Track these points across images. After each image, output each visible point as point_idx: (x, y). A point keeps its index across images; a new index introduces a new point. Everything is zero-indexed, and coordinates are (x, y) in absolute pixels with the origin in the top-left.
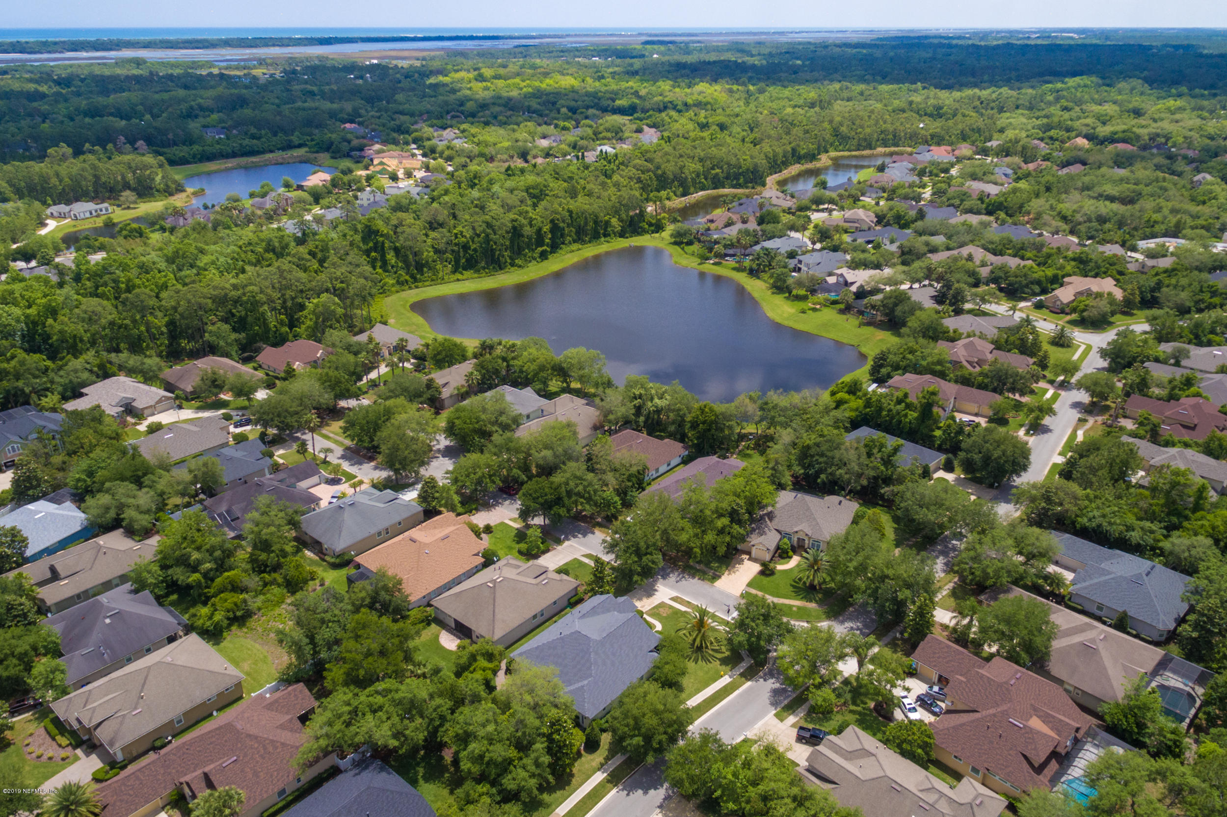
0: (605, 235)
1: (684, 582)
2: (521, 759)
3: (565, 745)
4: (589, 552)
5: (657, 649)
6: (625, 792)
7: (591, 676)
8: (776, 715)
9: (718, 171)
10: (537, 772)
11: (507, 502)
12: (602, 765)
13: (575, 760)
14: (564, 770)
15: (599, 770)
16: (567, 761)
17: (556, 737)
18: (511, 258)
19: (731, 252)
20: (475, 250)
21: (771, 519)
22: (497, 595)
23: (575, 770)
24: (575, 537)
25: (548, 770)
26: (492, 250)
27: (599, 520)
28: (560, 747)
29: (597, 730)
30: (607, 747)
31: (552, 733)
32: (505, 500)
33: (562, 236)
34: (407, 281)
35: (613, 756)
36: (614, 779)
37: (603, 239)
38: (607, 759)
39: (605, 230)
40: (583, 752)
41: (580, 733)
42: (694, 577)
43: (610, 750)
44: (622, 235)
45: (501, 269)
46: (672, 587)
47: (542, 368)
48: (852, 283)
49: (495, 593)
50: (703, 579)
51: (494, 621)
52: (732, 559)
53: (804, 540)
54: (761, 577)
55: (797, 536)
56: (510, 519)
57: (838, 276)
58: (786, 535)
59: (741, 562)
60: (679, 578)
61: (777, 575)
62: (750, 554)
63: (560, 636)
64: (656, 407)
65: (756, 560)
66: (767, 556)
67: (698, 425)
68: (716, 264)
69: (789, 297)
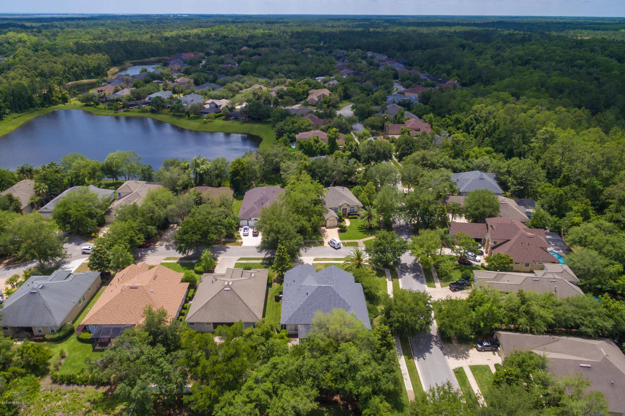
4: (239, 257)
6: (421, 359)
8: (429, 287)
9: (76, 69)
19: (133, 103)
24: (220, 253)
27: (223, 240)
36: (409, 355)
42: (311, 247)
46: (307, 255)
47: (94, 170)
48: (220, 106)
49: (235, 293)
50: (316, 246)
51: (250, 309)
52: (318, 231)
53: (346, 209)
54: (343, 234)
55: (342, 208)
56: (165, 260)
57: (210, 104)
58: (336, 210)
59: (324, 231)
60: (304, 250)
61: (348, 230)
62: (325, 226)
63: (309, 295)
64: (204, 170)
65: (330, 227)
66: (336, 223)
67: (239, 172)
68: (126, 111)
69: (189, 119)
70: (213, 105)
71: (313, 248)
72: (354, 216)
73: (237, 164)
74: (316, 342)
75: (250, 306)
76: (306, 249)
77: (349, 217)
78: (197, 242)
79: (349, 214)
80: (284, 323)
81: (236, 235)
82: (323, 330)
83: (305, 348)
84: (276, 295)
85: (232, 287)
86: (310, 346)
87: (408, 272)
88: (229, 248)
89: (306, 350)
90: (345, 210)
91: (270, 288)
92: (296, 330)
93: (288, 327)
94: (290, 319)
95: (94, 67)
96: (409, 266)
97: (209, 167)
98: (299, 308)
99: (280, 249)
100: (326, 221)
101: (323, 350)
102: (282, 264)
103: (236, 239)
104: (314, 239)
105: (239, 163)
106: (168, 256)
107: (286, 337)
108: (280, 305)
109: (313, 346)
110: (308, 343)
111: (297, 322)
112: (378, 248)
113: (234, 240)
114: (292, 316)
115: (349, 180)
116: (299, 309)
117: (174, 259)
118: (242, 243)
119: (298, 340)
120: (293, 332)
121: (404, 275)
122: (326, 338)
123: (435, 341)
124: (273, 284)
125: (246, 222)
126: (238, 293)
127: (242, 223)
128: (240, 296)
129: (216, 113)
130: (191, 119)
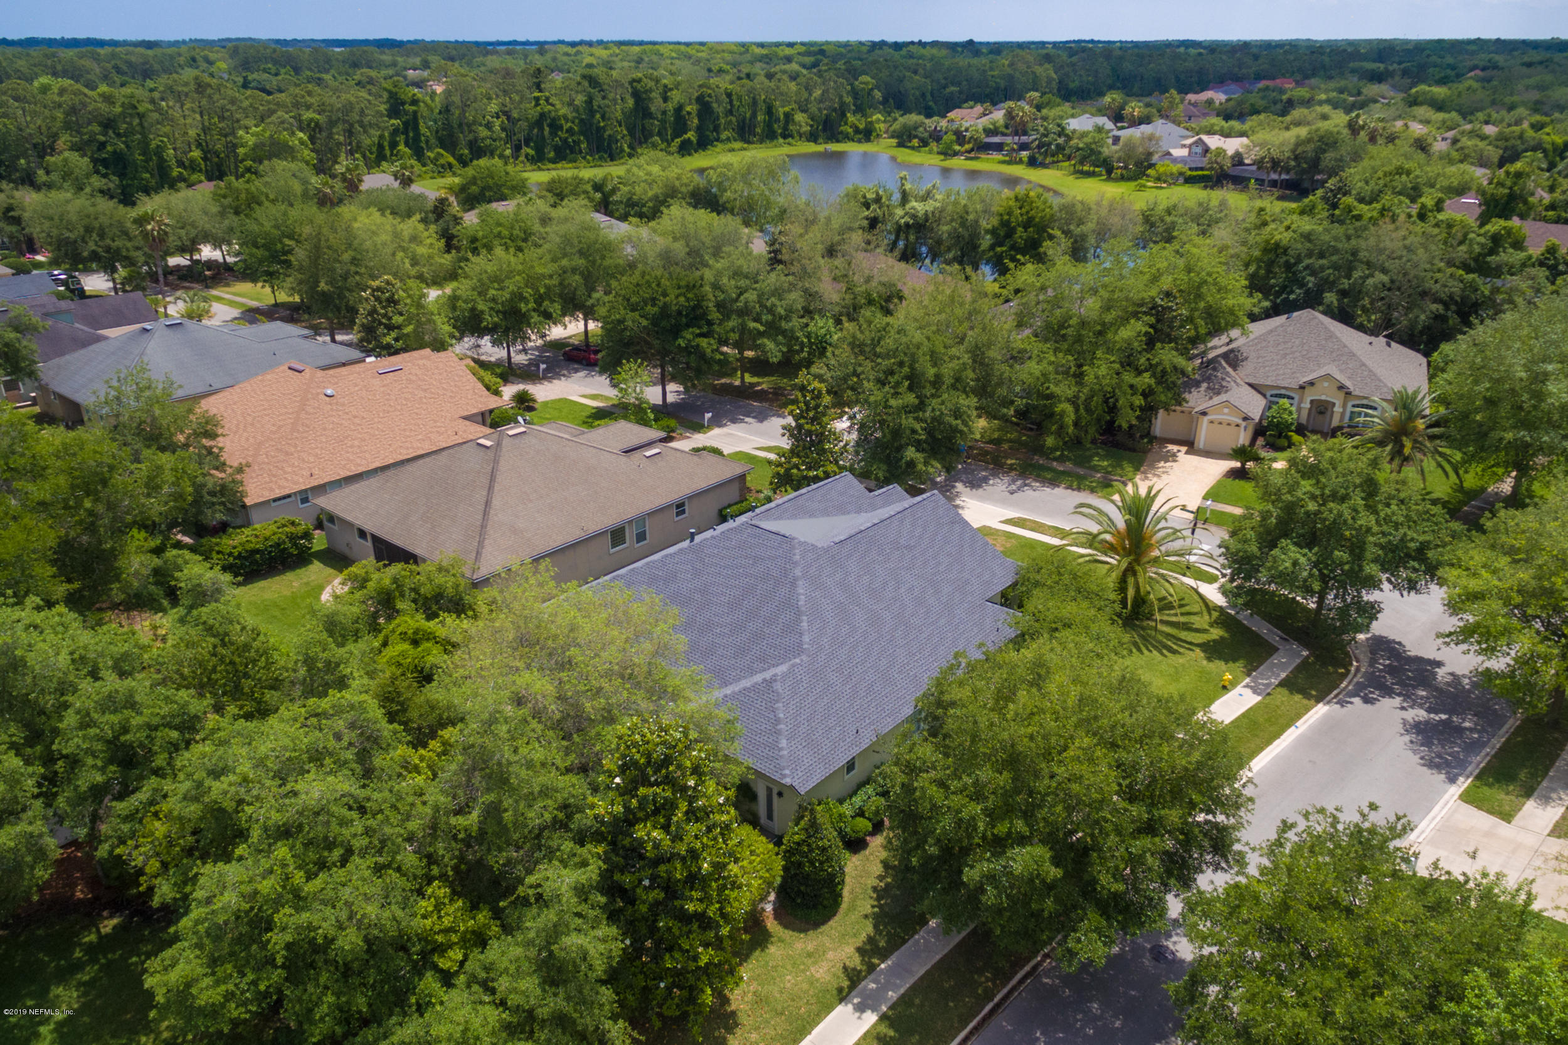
0: (785, 137)
1: (1028, 493)
2: (480, 940)
3: (693, 879)
4: (773, 444)
5: (1010, 599)
7: (799, 650)
8: (1467, 797)
10: (553, 1003)
11: (582, 374)
12: (854, 978)
13: (744, 955)
14: (692, 997)
15: (842, 996)
16: (705, 956)
17: (649, 833)
18: (630, 147)
19: (996, 140)
20: (570, 131)
21: (1235, 367)
22: (503, 465)
23: (739, 998)
25: (607, 994)
26: (599, 129)
28: (671, 890)
29: (830, 836)
30: (867, 906)
31: (629, 820)
32: (576, 371)
33: (716, 129)
34: (450, 166)
35: (896, 943)
37: (781, 140)
38: (871, 951)
39: (785, 128)
40: (771, 924)
41: (762, 845)
42: (1053, 485)
43: (881, 918)
44: (813, 137)
45: (612, 159)
46: (1002, 502)
49: (495, 461)
50: (1079, 489)
51: (483, 527)
53: (1329, 405)
54: (1237, 483)
59: (1168, 457)
60: (1015, 487)
63: (688, 545)
65: (1208, 453)
66: (1242, 441)
68: (971, 159)
69: (1109, 178)
71: (1058, 490)
75: (499, 518)
76: (1024, 486)
90: (1319, 407)
128: (500, 478)
129: (1191, 169)
130: (1116, 180)
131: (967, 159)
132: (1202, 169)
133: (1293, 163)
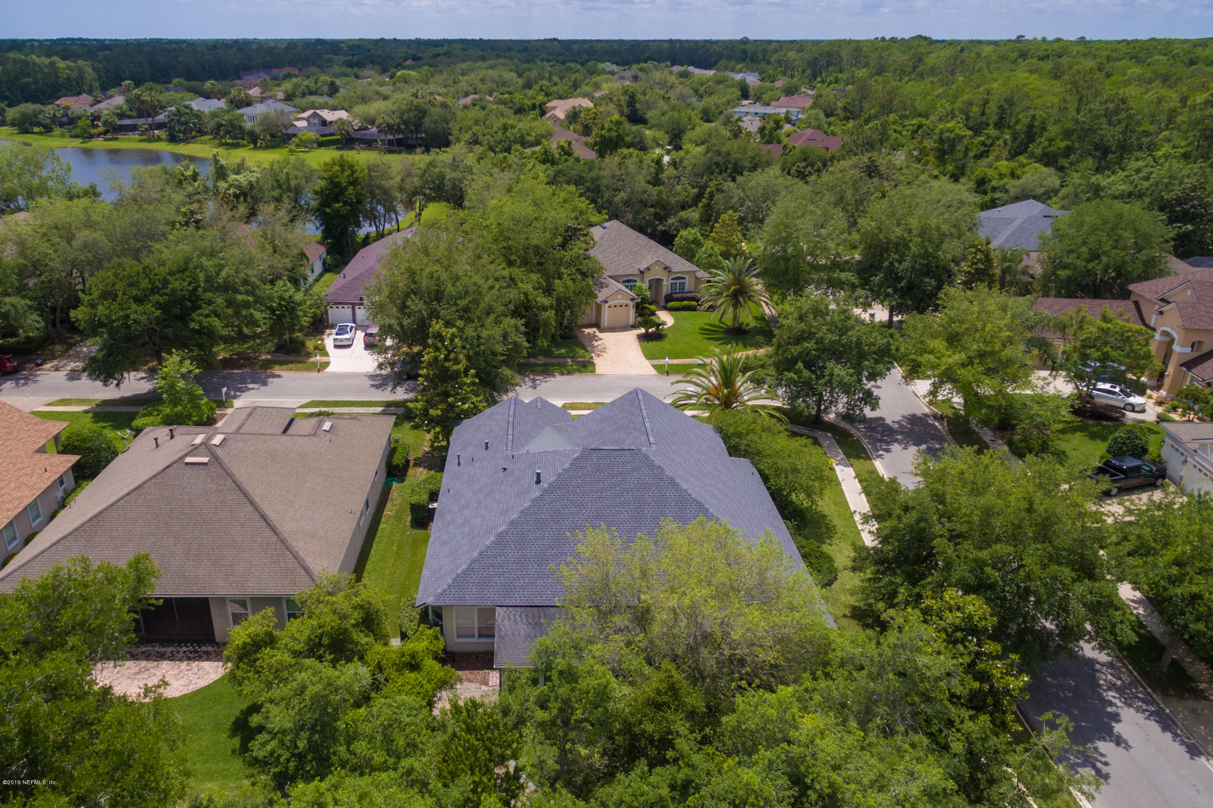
1: (544, 385)
4: (309, 400)
19: (128, 122)
24: (245, 390)
27: (265, 357)
48: (332, 122)
49: (230, 475)
50: (569, 373)
51: (283, 542)
52: (576, 337)
53: (659, 281)
54: (653, 345)
55: (648, 277)
56: (49, 405)
57: (308, 119)
58: (628, 282)
59: (594, 337)
60: (530, 383)
61: (670, 335)
62: (597, 325)
63: (544, 485)
64: (239, 187)
65: (613, 329)
66: (631, 315)
67: (343, 191)
68: (111, 140)
69: (256, 148)
70: (316, 121)
71: (559, 378)
72: (685, 303)
73: (337, 168)
74: (585, 683)
75: (287, 528)
76: (534, 381)
77: (670, 304)
78: (150, 331)
79: (669, 298)
80: (430, 601)
81: (310, 344)
82: (618, 620)
83: (521, 722)
84: (415, 499)
85: (219, 452)
86: (555, 706)
87: (897, 441)
88: (279, 376)
89: (529, 730)
90: (656, 284)
91: (395, 485)
92: (488, 632)
93: (451, 622)
94: (459, 581)
95: (68, 79)
96: (896, 426)
97: (253, 179)
98: (500, 535)
99: (439, 336)
100: (599, 307)
101: (627, 728)
102: (447, 395)
103: (308, 355)
104: (559, 356)
105: (341, 166)
106: (68, 397)
107: (430, 663)
108: (427, 539)
109: (566, 707)
110: (543, 688)
111: (490, 598)
112: (795, 350)
113: (302, 359)
114: (469, 570)
115: (660, 228)
116: (501, 540)
117: (82, 402)
118: (327, 364)
119: (494, 678)
120: (475, 643)
121: (888, 451)
122: (635, 662)
123: (1112, 687)
124: (411, 471)
125: (348, 311)
126: (242, 476)
127: (334, 313)
128: (250, 489)
129: (322, 136)
130: (261, 148)
131: (106, 140)
132: (332, 135)
133: (403, 127)
